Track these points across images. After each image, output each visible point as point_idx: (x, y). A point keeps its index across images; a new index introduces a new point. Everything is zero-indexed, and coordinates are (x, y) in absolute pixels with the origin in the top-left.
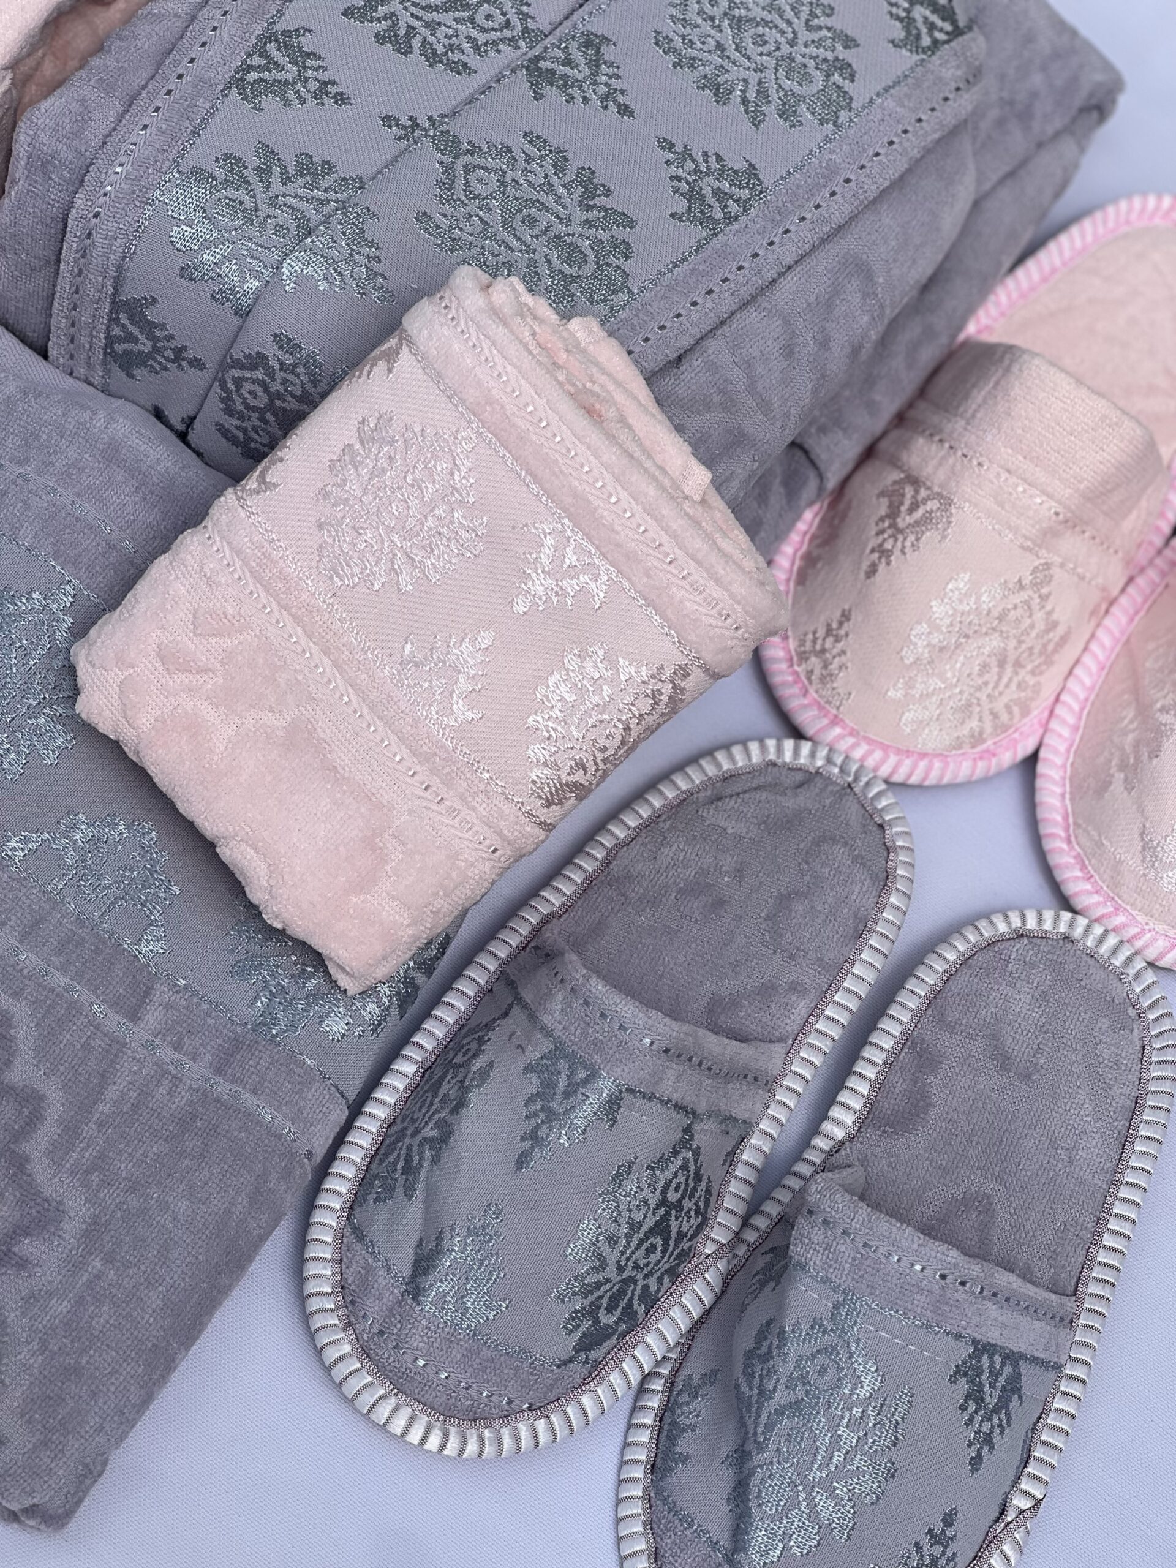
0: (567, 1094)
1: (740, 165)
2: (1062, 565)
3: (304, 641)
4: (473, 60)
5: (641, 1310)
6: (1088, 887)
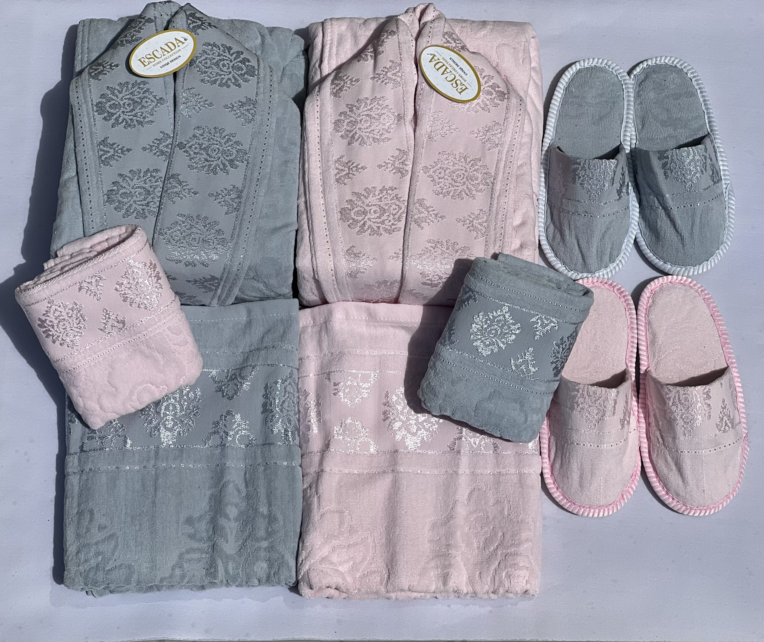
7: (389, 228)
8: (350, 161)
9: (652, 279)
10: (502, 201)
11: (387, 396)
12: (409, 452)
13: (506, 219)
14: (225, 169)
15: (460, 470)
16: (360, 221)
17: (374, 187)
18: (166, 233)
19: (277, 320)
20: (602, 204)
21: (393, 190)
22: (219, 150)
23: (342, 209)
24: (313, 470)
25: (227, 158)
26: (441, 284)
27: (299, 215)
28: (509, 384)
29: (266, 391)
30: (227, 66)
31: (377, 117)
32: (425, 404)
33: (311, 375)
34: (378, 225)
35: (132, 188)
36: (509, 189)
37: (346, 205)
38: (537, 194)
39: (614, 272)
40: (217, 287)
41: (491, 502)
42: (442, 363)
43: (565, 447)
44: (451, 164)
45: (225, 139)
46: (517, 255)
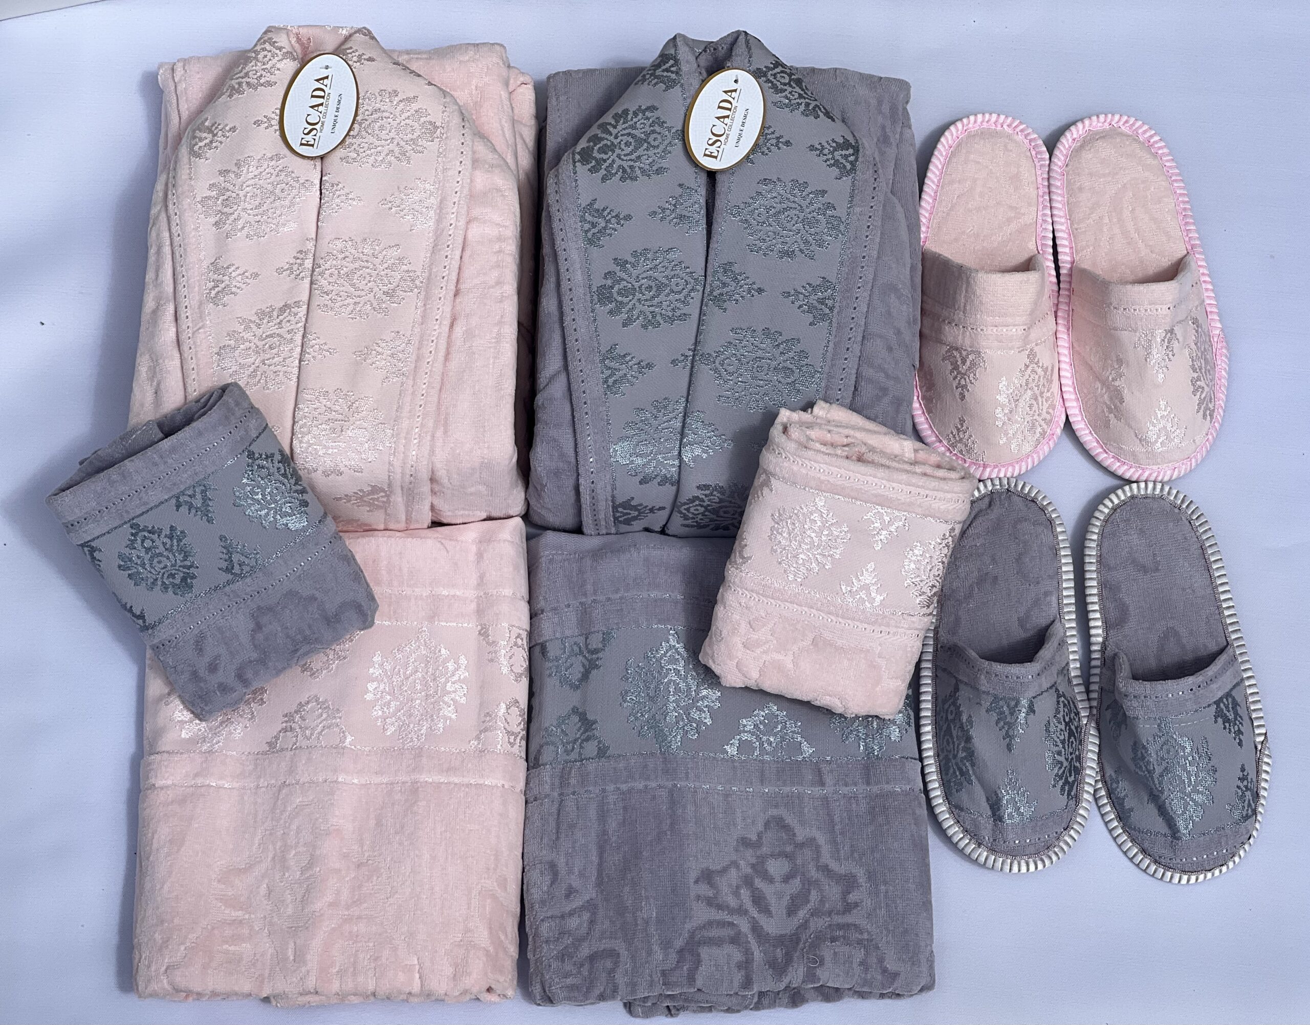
0: (1012, 714)
1: (819, 281)
2: (1037, 345)
3: (799, 608)
4: (686, 310)
5: (1078, 764)
6: (1126, 467)
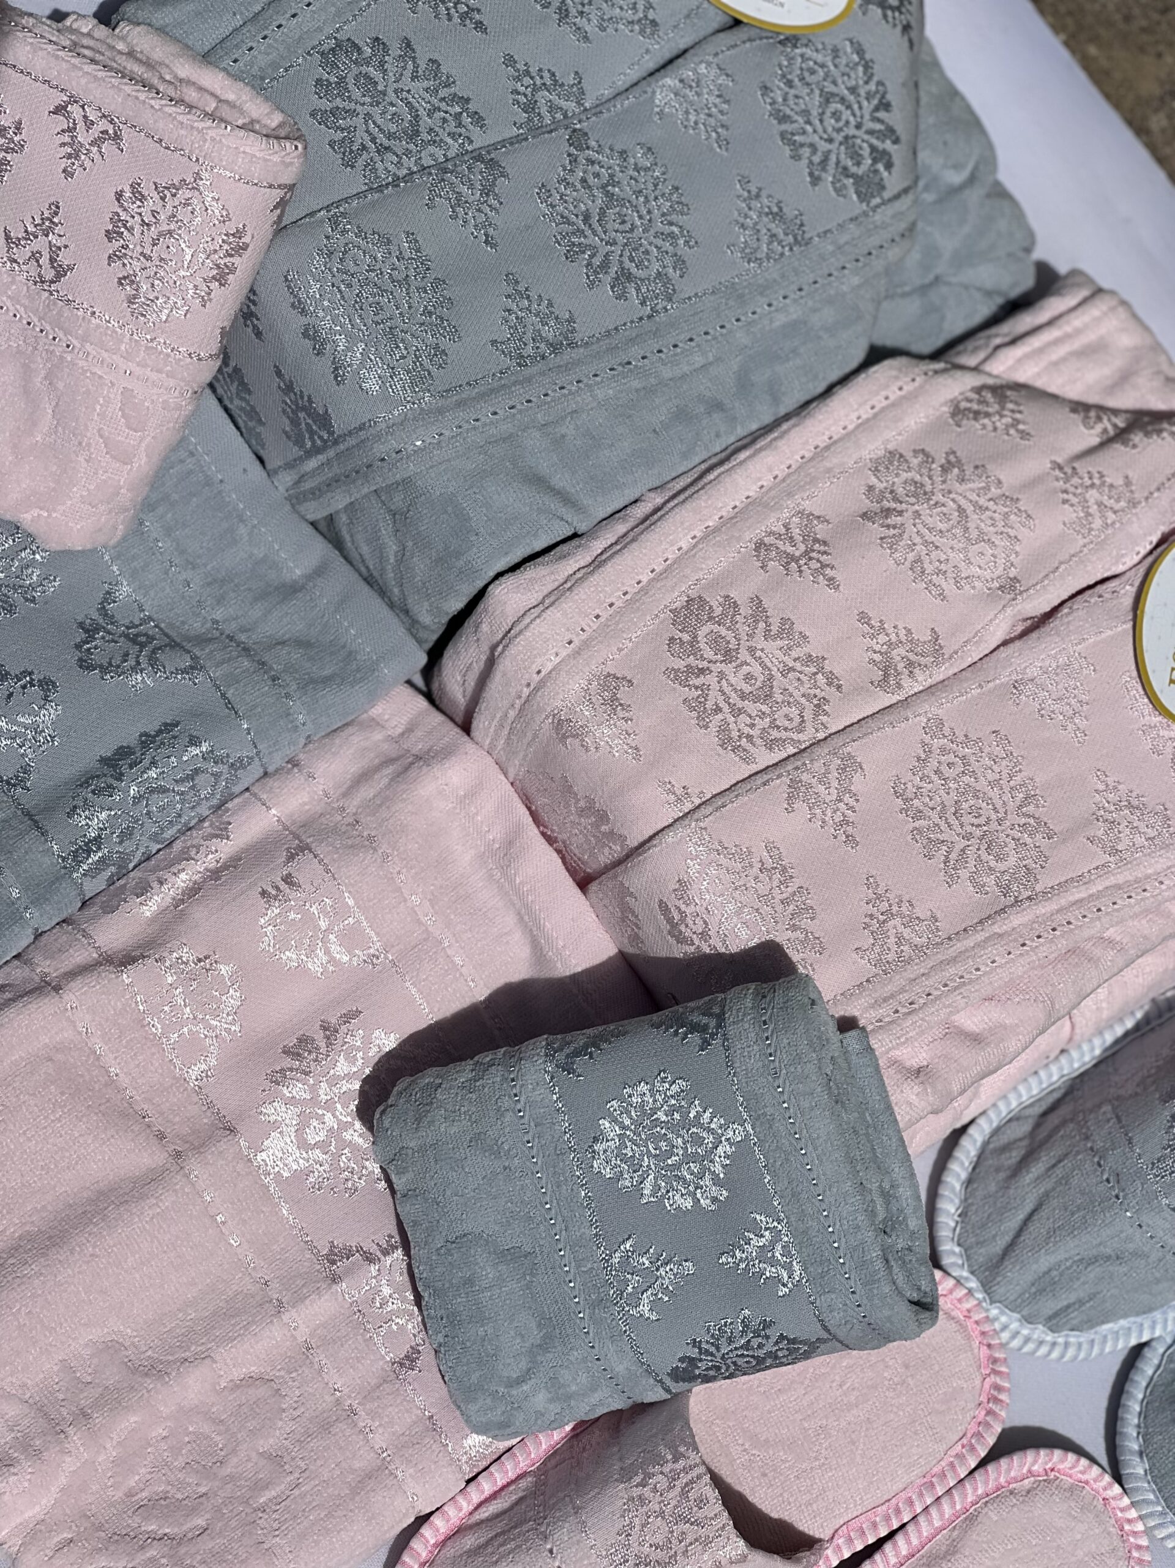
7: (735, 734)
8: (825, 543)
9: (1080, 1452)
10: (992, 951)
11: (348, 1017)
12: (250, 1160)
13: (956, 988)
14: (596, 273)
15: (293, 1312)
16: (703, 658)
17: (805, 637)
18: (344, 232)
19: (344, 647)
20: (1165, 1201)
21: (829, 684)
22: (632, 230)
23: (700, 597)
24: (46, 966)
25: (626, 260)
26: (692, 949)
27: (617, 515)
28: (571, 1277)
29: (159, 732)
30: (841, 124)
31: (974, 534)
32: (383, 1112)
33: (273, 811)
34: (722, 704)
35: (396, 91)
36: (1033, 949)
37: (715, 602)
38: (1077, 1038)
39: (1030, 1347)
40: (316, 451)
41: (266, 1444)
42: (504, 1079)
43: (525, 1528)
44: (991, 776)
45: (667, 229)
46: (890, 1077)
